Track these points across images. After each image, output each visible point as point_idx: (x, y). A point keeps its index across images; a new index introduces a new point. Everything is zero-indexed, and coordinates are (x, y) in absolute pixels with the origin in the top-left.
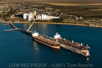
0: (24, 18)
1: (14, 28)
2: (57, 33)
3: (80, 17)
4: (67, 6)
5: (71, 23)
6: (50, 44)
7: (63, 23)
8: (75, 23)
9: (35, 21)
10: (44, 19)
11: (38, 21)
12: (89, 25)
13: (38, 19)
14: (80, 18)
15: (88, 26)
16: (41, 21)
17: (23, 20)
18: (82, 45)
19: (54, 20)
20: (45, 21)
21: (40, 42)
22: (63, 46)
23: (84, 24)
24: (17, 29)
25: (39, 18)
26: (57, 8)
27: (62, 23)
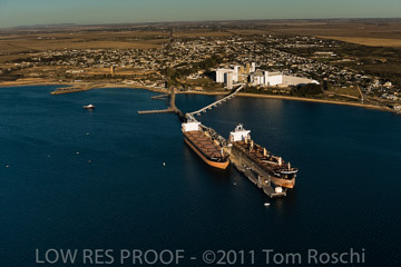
0: (218, 81)
3: (388, 81)
5: (342, 98)
7: (320, 98)
8: (355, 100)
9: (242, 91)
10: (273, 84)
11: (253, 90)
12: (392, 107)
13: (254, 84)
14: (385, 84)
16: (261, 90)
17: (215, 85)
18: (280, 163)
19: (298, 89)
20: (271, 90)
24: (173, 109)
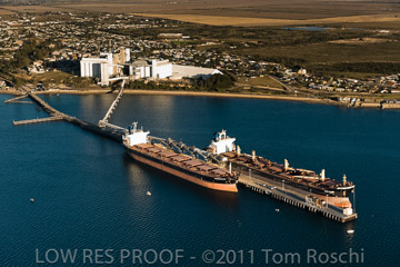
0: (83, 75)
1: (48, 113)
2: (224, 133)
3: (299, 68)
4: (241, 29)
5: (266, 91)
6: (199, 176)
7: (237, 92)
8: (284, 93)
10: (163, 77)
11: (139, 84)
12: (336, 99)
13: (137, 78)
14: (300, 72)
15: (332, 105)
16: (151, 85)
17: (79, 82)
18: (323, 178)
19: (199, 82)
20: (166, 85)
21: (159, 166)
22: (249, 181)
23: (319, 95)
24: (59, 115)
25: (141, 72)
26: (206, 33)
27: (231, 92)
